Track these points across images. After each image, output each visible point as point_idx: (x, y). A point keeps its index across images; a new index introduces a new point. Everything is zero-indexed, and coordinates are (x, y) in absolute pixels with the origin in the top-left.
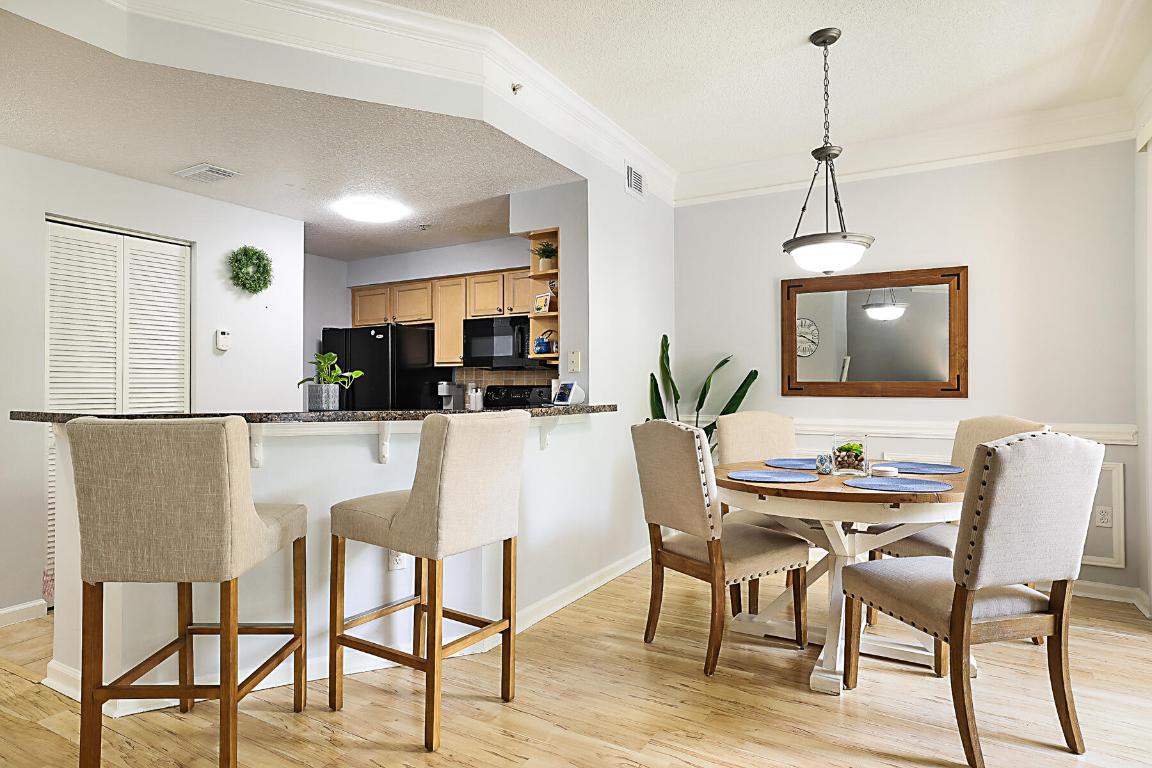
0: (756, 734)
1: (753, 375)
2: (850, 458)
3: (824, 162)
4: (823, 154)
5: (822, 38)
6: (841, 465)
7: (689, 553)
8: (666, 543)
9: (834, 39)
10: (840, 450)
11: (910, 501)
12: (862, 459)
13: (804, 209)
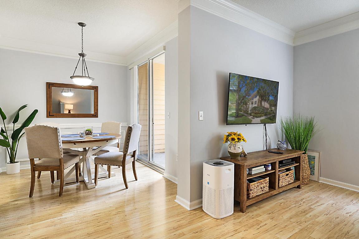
0: (86, 201)
1: (36, 112)
2: (89, 133)
3: (82, 57)
4: (82, 55)
5: (81, 24)
6: (87, 134)
7: (48, 164)
8: (36, 164)
9: (84, 26)
10: (87, 131)
11: (111, 140)
12: (92, 133)
13: (76, 68)
